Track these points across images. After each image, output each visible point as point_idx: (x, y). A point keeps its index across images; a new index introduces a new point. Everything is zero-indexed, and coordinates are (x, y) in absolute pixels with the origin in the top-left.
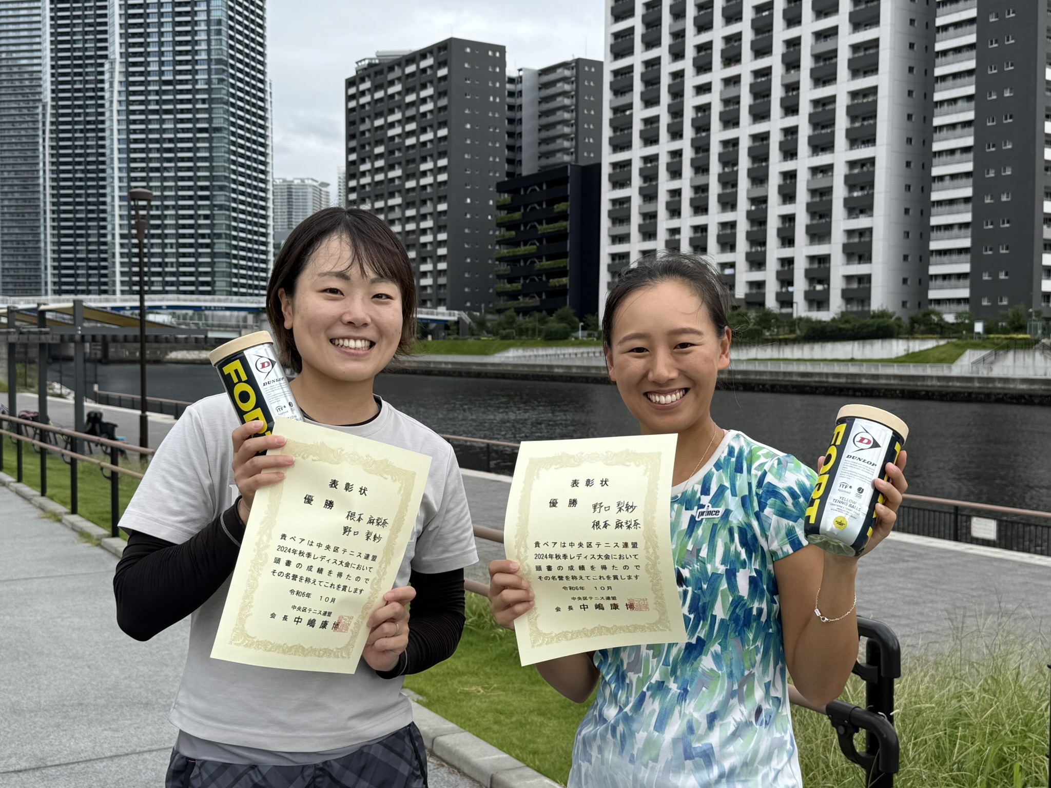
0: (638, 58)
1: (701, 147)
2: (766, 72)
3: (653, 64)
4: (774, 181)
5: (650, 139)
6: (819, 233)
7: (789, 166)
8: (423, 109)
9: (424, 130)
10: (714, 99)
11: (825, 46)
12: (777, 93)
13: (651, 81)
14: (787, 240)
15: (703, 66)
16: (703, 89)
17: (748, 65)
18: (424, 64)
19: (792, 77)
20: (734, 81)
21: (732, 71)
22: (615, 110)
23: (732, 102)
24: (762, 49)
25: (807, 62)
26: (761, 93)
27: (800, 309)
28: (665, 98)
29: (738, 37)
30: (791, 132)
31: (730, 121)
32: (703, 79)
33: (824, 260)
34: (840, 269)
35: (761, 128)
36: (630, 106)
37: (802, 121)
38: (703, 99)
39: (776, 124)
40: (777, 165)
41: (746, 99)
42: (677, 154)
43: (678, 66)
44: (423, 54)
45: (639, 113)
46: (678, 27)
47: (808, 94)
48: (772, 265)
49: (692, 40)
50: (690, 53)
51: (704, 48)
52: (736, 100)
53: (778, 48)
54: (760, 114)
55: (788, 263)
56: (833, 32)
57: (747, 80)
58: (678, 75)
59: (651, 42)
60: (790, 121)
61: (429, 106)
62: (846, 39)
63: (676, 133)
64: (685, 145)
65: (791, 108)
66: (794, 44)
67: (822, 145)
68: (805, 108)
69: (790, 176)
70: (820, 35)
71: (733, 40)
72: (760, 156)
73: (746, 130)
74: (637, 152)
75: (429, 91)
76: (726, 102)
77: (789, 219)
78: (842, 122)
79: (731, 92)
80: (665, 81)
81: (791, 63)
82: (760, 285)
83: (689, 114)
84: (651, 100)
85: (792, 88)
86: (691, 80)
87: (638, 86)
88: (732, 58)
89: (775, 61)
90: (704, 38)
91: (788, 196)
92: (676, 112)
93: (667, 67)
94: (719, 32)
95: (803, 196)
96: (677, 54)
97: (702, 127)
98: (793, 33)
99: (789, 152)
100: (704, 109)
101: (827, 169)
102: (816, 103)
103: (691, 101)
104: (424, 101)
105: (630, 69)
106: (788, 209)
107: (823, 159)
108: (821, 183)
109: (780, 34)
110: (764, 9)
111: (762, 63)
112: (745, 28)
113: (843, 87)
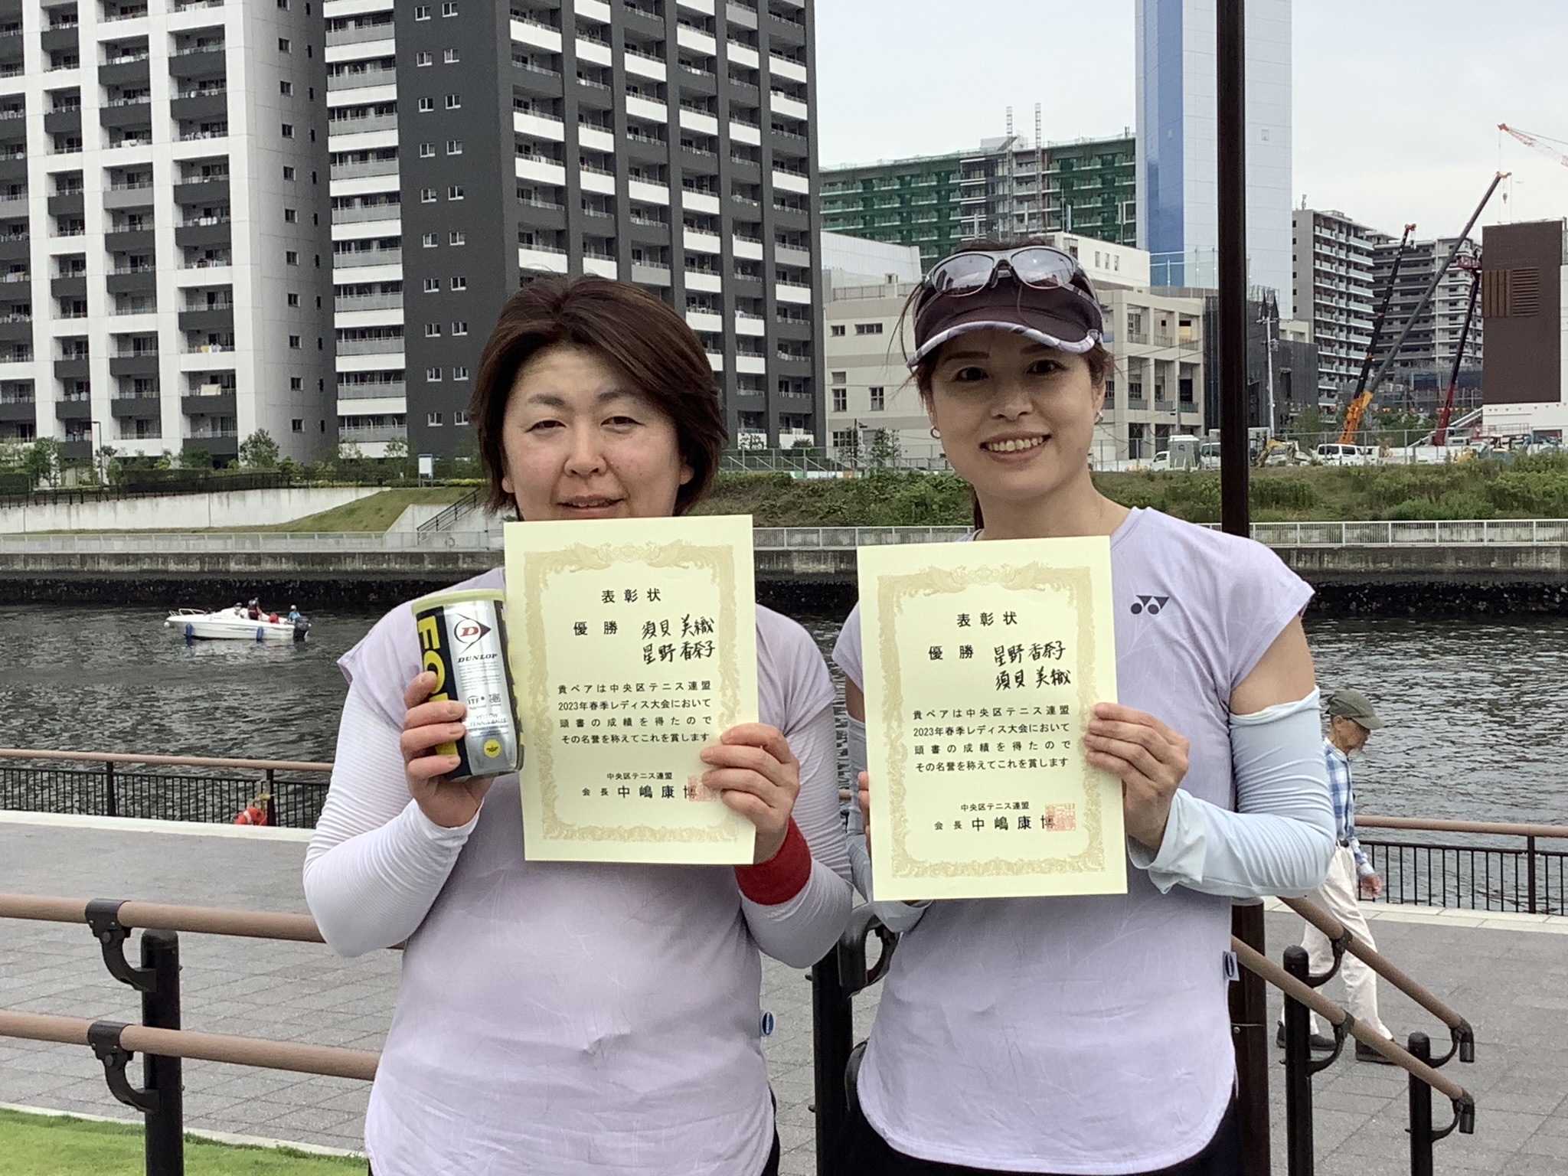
4: (39, 189)
6: (132, 293)
7: (67, 162)
12: (35, 22)
14: (73, 303)
27: (104, 432)
30: (66, 99)
33: (145, 342)
34: (177, 361)
37: (85, 77)
39: (36, 81)
40: (42, 160)
47: (95, 29)
48: (45, 351)
55: (76, 346)
60: (63, 79)
65: (63, 54)
67: (128, 124)
68: (91, 56)
69: (68, 182)
77: (73, 263)
78: (162, 91)
82: (24, 388)
85: (63, 15)
91: (69, 220)
95: (96, 222)
99: (66, 138)
101: (137, 175)
102: (112, 48)
106: (70, 245)
107: (130, 153)
108: (130, 198)
113: (161, 21)
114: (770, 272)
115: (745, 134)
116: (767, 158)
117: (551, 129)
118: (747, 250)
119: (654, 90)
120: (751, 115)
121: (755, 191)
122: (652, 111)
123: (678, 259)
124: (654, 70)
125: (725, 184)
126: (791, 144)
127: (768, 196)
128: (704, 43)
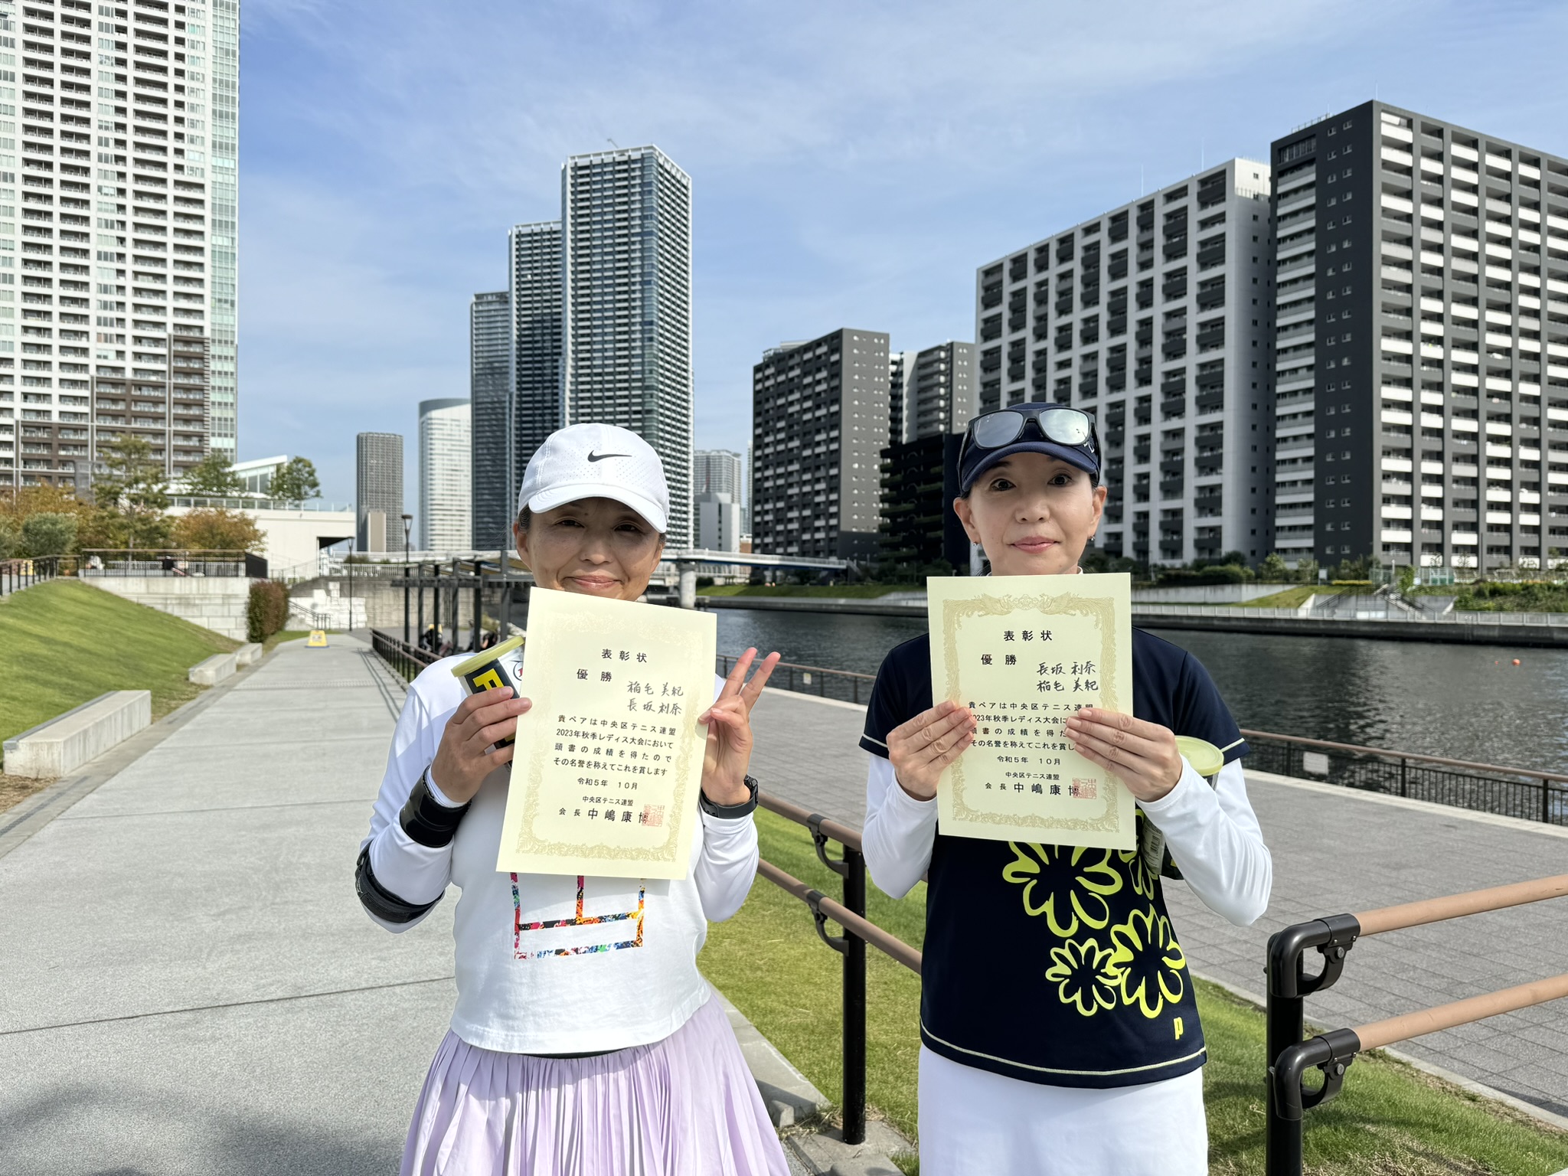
0: (1005, 340)
2: (1120, 350)
3: (1018, 346)
4: (1130, 443)
6: (1173, 487)
7: (1144, 430)
8: (818, 389)
9: (818, 407)
10: (1075, 373)
11: (1175, 324)
12: (1131, 366)
13: (1017, 358)
14: (1143, 495)
15: (1064, 344)
16: (1064, 365)
17: (1104, 343)
18: (820, 351)
19: (1144, 353)
20: (1092, 357)
21: (1090, 348)
22: (985, 385)
23: (1090, 376)
24: (1117, 328)
25: (1158, 339)
26: (1117, 366)
27: (1155, 556)
28: (1030, 373)
29: (1095, 319)
30: (1145, 400)
31: (1089, 391)
32: (1064, 356)
33: (1177, 513)
34: (1192, 522)
35: (1117, 397)
36: (998, 381)
37: (1155, 390)
38: (1064, 374)
39: (1131, 393)
40: (1132, 430)
41: (1103, 373)
43: (1041, 345)
44: (818, 343)
45: (1006, 387)
46: (1041, 312)
47: (1160, 366)
48: (1129, 518)
49: (1054, 322)
50: (1052, 333)
51: (1065, 330)
52: (1094, 374)
53: (1132, 327)
54: (1116, 385)
55: (1144, 516)
56: (1182, 312)
57: (1104, 356)
58: (1041, 353)
59: (1017, 325)
60: (1144, 391)
61: (823, 387)
62: (1194, 318)
65: (1144, 379)
66: (1146, 324)
67: (1174, 410)
68: (1157, 379)
69: (1144, 439)
70: (1169, 315)
71: (1091, 322)
72: (1116, 421)
73: (1103, 399)
75: (823, 374)
76: (1085, 375)
77: (1144, 477)
78: (1191, 392)
79: (1090, 366)
80: (1030, 359)
81: (1145, 340)
82: (1118, 536)
83: (1051, 386)
84: (1016, 375)
85: (1145, 362)
86: (1053, 357)
87: (1005, 364)
88: (1090, 336)
89: (1129, 339)
90: (1064, 320)
91: (1143, 456)
92: (1040, 385)
93: (1031, 347)
94: (1078, 315)
95: (1156, 456)
96: (1041, 335)
98: (1145, 314)
99: (1144, 418)
100: (1065, 382)
101: (1177, 434)
102: (1168, 374)
103: (1053, 375)
104: (819, 382)
105: (998, 349)
106: (1143, 468)
107: (1175, 423)
108: (1173, 444)
109: (1134, 314)
110: (1119, 295)
111: (1118, 340)
112: (1102, 310)
113: (1192, 359)
114: (1545, 467)
116: (1544, 402)
117: (1404, 395)
118: (1531, 454)
119: (1468, 369)
120: (1534, 378)
121: (1536, 421)
122: (1470, 380)
123: (1483, 461)
124: (1471, 358)
125: (1516, 418)
127: (1544, 423)
128: (1503, 341)
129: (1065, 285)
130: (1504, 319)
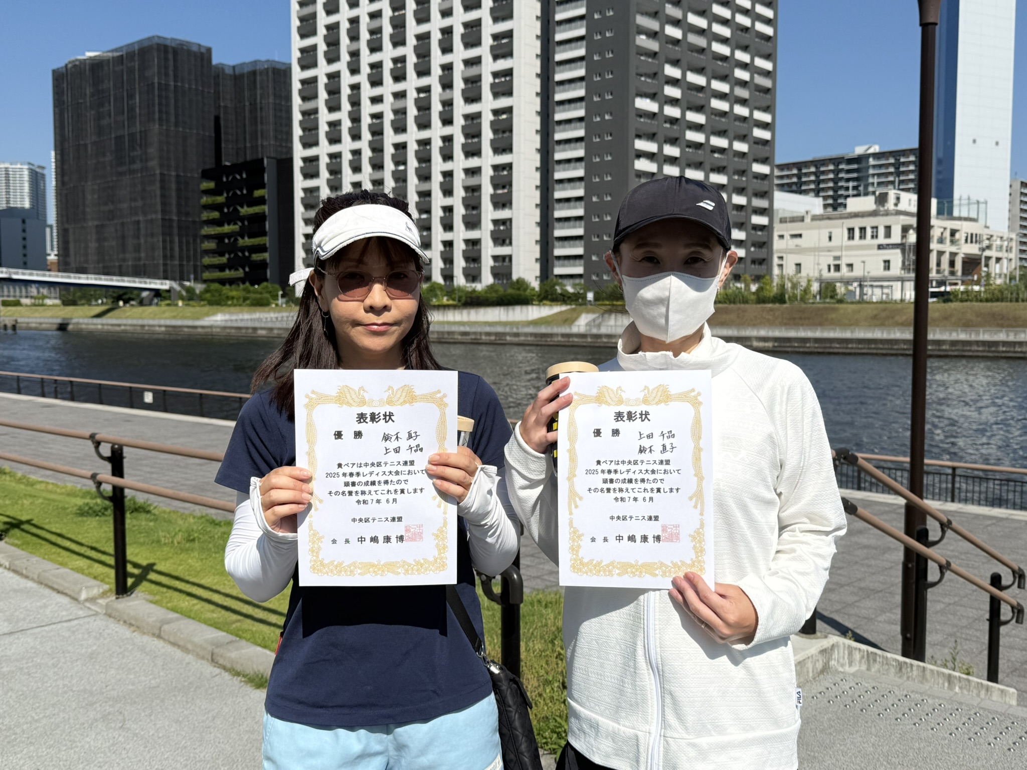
0: (322, 70)
1: (377, 149)
2: (427, 89)
3: (334, 77)
4: (437, 178)
5: (334, 139)
6: (472, 223)
7: (447, 166)
10: (387, 108)
11: (473, 71)
12: (436, 107)
13: (334, 91)
14: (448, 226)
15: (376, 82)
16: (377, 100)
19: (447, 96)
21: (400, 87)
22: (304, 113)
23: (400, 113)
24: (423, 71)
25: (459, 84)
26: (424, 107)
27: (460, 280)
28: (346, 106)
29: (403, 59)
30: (448, 140)
31: (400, 128)
32: (377, 91)
33: (476, 243)
34: (489, 250)
35: (424, 134)
36: (315, 111)
37: (456, 130)
38: (377, 108)
39: (437, 131)
40: (438, 165)
41: (412, 111)
42: (357, 153)
43: (355, 79)
45: (324, 117)
46: (354, 47)
47: (461, 108)
48: (437, 246)
49: (366, 57)
50: (365, 69)
51: (376, 66)
52: (404, 111)
53: (436, 71)
54: (424, 124)
55: (448, 244)
56: (477, 60)
57: (412, 95)
58: (356, 87)
59: (332, 58)
60: (447, 131)
62: (489, 67)
63: (356, 136)
64: (364, 145)
65: (447, 121)
66: (448, 68)
67: (472, 151)
68: (458, 121)
69: (448, 175)
70: (469, 63)
71: (400, 61)
72: (424, 158)
73: (413, 135)
74: (323, 149)
76: (396, 112)
77: (448, 210)
78: (487, 135)
79: (400, 104)
80: (345, 91)
81: (447, 84)
83: (366, 121)
84: (334, 107)
85: (448, 104)
86: (367, 91)
88: (399, 76)
89: (433, 80)
90: (376, 57)
91: (448, 191)
92: (356, 119)
93: (347, 79)
94: (388, 53)
95: (459, 192)
96: (354, 70)
97: (377, 132)
98: (447, 59)
99: (447, 156)
100: (378, 116)
101: (475, 172)
102: (467, 117)
103: (367, 109)
105: (315, 79)
106: (448, 202)
107: (473, 162)
108: (472, 181)
109: (437, 58)
110: (424, 38)
111: (424, 81)
112: (409, 51)
113: (488, 104)
114: (749, 210)
115: (741, 147)
116: (751, 158)
117: (651, 147)
118: (739, 200)
119: (698, 127)
120: (743, 138)
121: (744, 173)
122: (699, 137)
124: (700, 118)
125: (730, 170)
126: (763, 151)
127: (750, 175)
128: (723, 106)
129: (375, 24)
130: (724, 87)
